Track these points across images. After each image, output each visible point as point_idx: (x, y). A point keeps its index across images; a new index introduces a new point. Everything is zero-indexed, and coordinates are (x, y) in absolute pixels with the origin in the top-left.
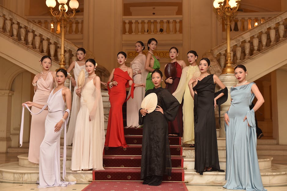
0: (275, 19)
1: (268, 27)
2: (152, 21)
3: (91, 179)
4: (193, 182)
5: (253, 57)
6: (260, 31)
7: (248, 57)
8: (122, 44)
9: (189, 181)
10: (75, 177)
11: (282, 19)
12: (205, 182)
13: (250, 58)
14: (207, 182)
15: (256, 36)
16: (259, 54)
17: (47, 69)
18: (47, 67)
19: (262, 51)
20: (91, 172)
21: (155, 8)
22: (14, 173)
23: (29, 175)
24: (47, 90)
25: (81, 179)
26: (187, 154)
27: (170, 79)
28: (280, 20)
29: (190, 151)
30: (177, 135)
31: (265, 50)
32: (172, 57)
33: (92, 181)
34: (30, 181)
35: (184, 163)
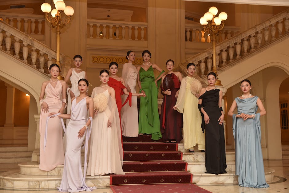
0: (241, 35)
1: (235, 42)
2: (117, 26)
3: (108, 184)
4: (199, 183)
5: (223, 69)
6: (228, 46)
7: (218, 69)
8: (87, 48)
9: (196, 182)
10: (92, 182)
11: (246, 36)
12: (209, 183)
13: (220, 70)
14: (212, 183)
15: (224, 50)
16: (228, 67)
17: (55, 77)
18: (55, 75)
19: (230, 64)
20: (109, 177)
21: (110, 11)
22: (29, 181)
23: (46, 182)
24: (57, 98)
25: (99, 184)
26: (186, 159)
27: (168, 91)
28: (245, 37)
29: (189, 155)
30: (175, 142)
31: (232, 63)
32: (170, 69)
33: (109, 186)
34: (48, 188)
35: (188, 166)
